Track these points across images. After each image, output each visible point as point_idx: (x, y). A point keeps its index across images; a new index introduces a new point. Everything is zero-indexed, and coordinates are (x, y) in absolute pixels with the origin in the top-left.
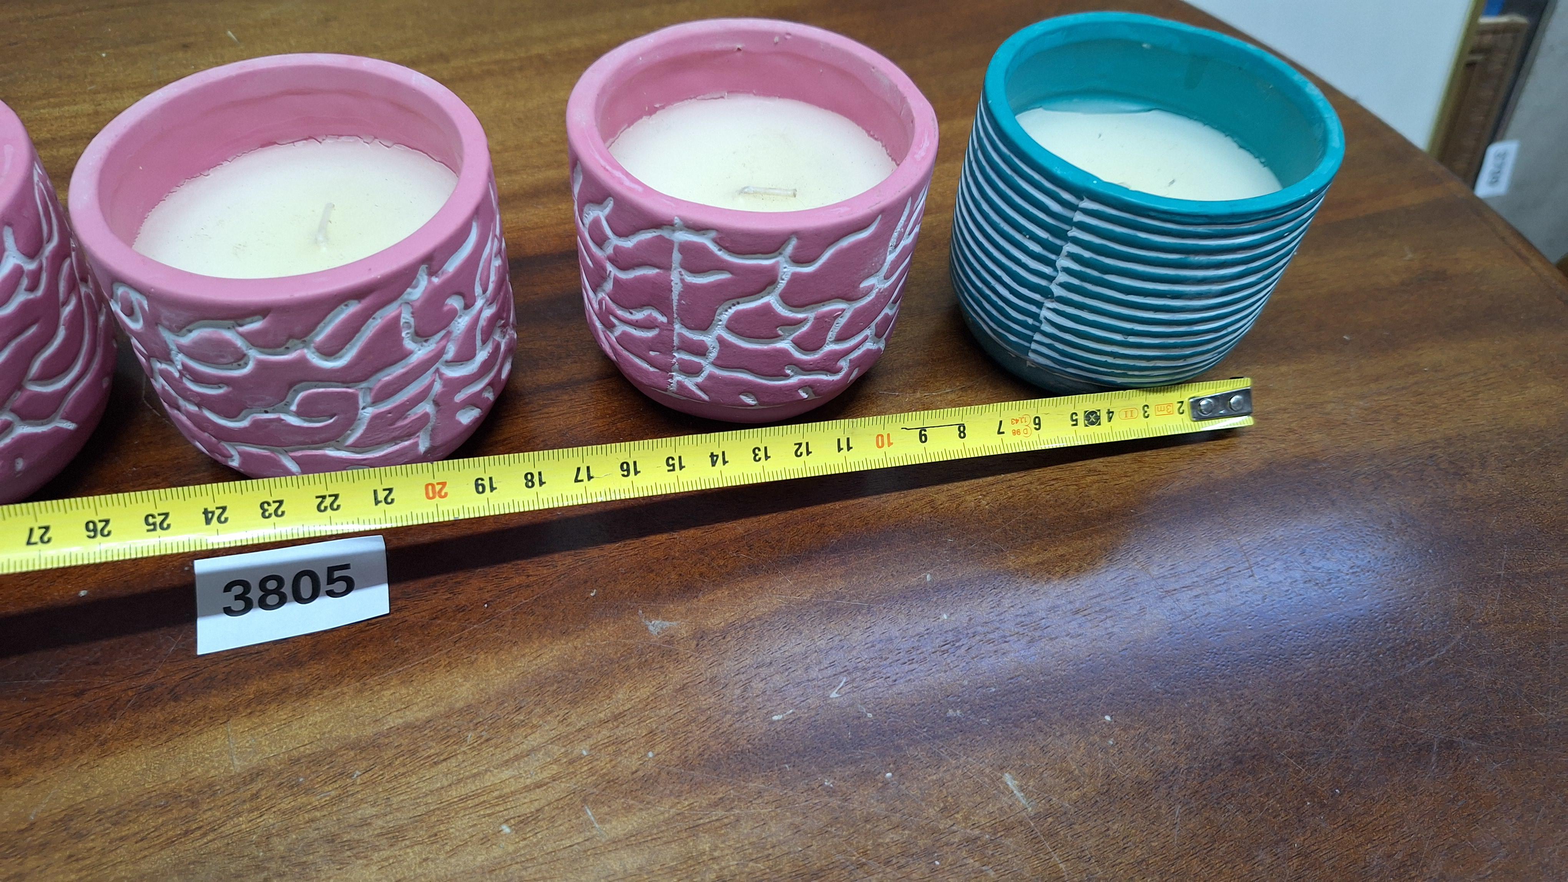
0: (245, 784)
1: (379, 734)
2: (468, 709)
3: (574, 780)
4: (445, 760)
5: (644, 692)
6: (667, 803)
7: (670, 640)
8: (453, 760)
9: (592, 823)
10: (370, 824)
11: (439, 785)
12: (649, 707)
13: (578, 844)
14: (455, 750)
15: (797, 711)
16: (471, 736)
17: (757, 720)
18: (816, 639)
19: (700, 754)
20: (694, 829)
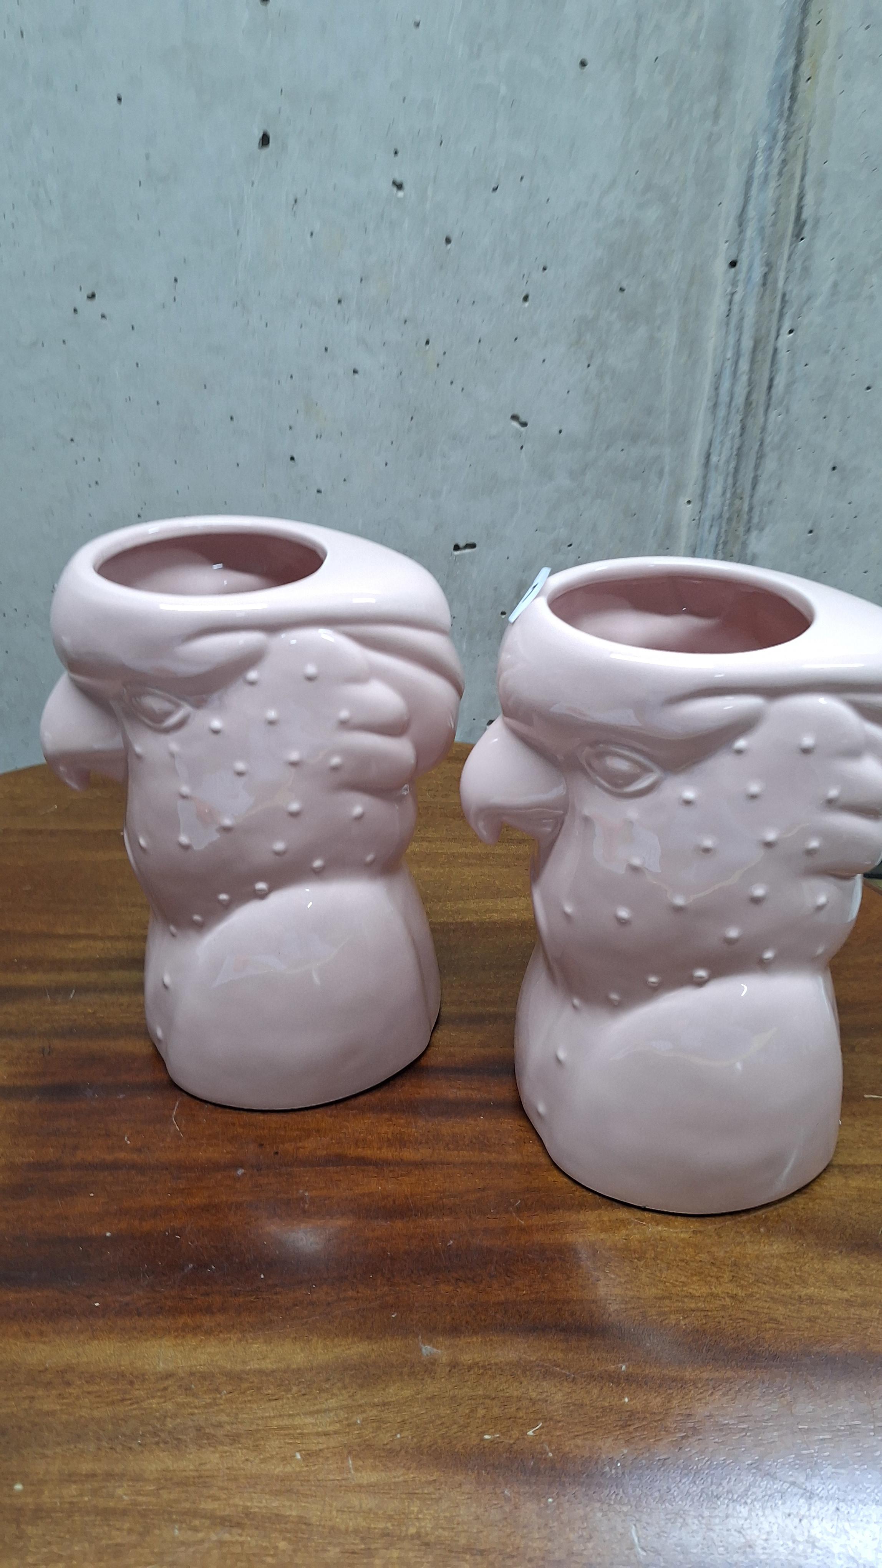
0: (162, 1379)
1: (243, 1371)
2: (299, 1371)
3: (347, 1438)
4: (276, 1399)
5: (407, 1393)
6: (401, 1471)
7: (433, 1362)
8: (280, 1402)
9: (350, 1469)
10: (222, 1427)
11: (267, 1415)
12: (407, 1404)
13: (338, 1480)
14: (283, 1395)
15: (502, 1437)
16: (294, 1389)
17: (474, 1435)
18: (530, 1391)
19: (430, 1446)
20: (411, 1495)
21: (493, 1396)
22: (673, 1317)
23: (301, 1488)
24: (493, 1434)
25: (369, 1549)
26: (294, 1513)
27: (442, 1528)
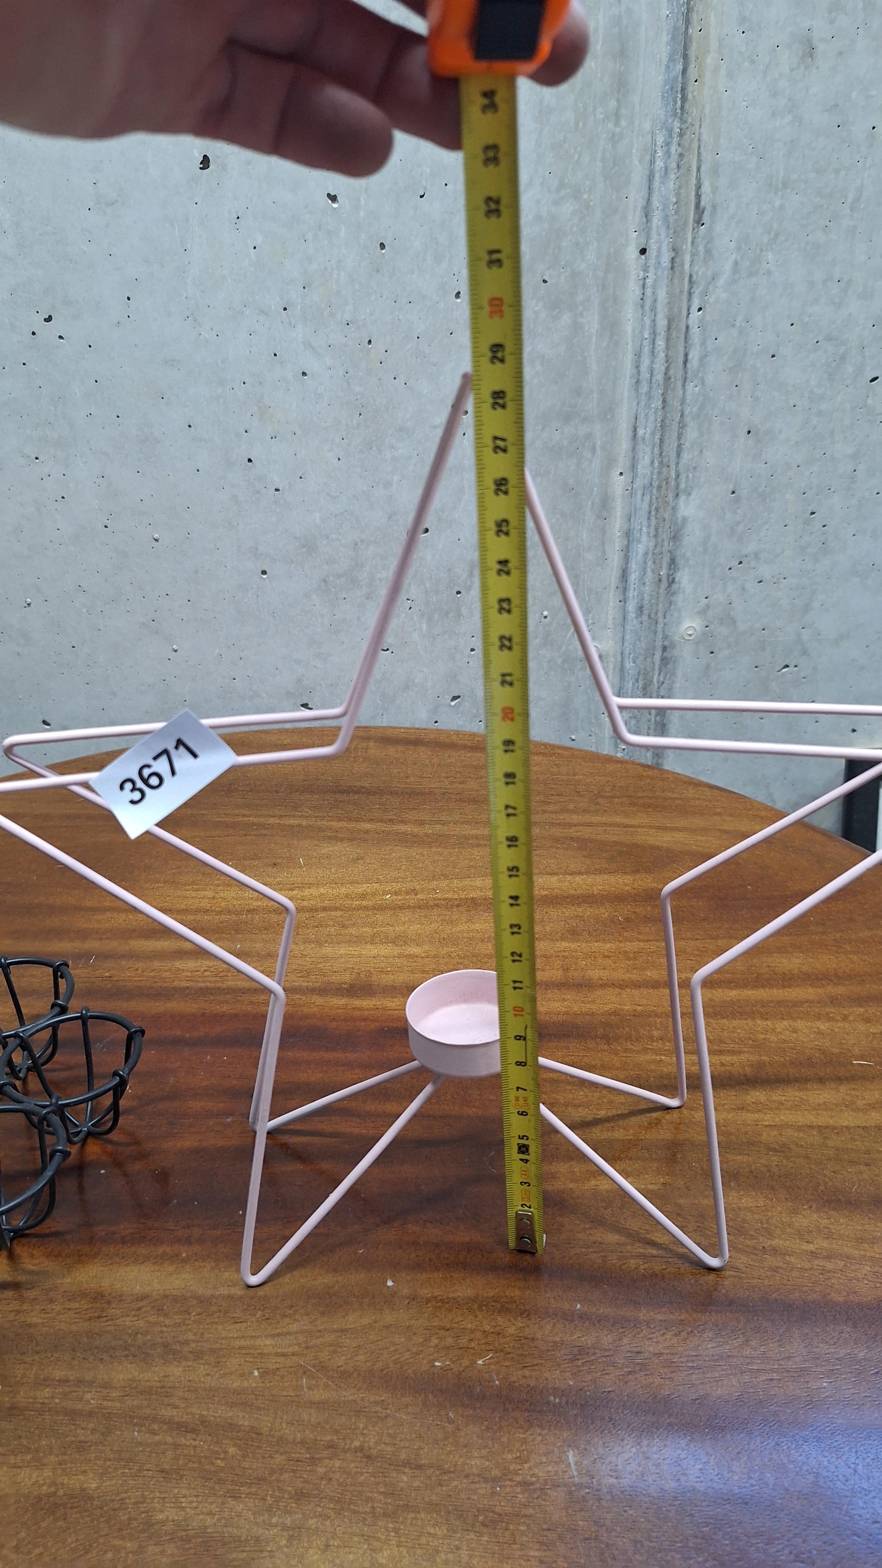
0: (137, 1300)
1: (213, 1296)
3: (304, 1359)
4: (240, 1322)
6: (351, 1391)
7: (393, 1294)
8: (245, 1325)
9: (303, 1387)
10: (188, 1344)
11: (231, 1335)
12: (364, 1331)
13: (291, 1396)
14: (248, 1319)
15: (452, 1365)
16: (259, 1313)
17: (425, 1361)
18: (484, 1323)
19: (382, 1370)
20: (358, 1413)
21: (448, 1327)
22: (632, 1261)
23: (255, 1401)
24: (443, 1362)
25: (313, 1458)
26: (246, 1424)
27: (385, 1443)
